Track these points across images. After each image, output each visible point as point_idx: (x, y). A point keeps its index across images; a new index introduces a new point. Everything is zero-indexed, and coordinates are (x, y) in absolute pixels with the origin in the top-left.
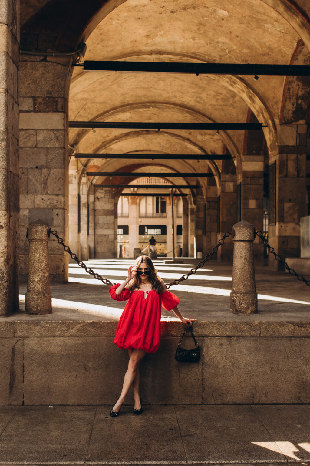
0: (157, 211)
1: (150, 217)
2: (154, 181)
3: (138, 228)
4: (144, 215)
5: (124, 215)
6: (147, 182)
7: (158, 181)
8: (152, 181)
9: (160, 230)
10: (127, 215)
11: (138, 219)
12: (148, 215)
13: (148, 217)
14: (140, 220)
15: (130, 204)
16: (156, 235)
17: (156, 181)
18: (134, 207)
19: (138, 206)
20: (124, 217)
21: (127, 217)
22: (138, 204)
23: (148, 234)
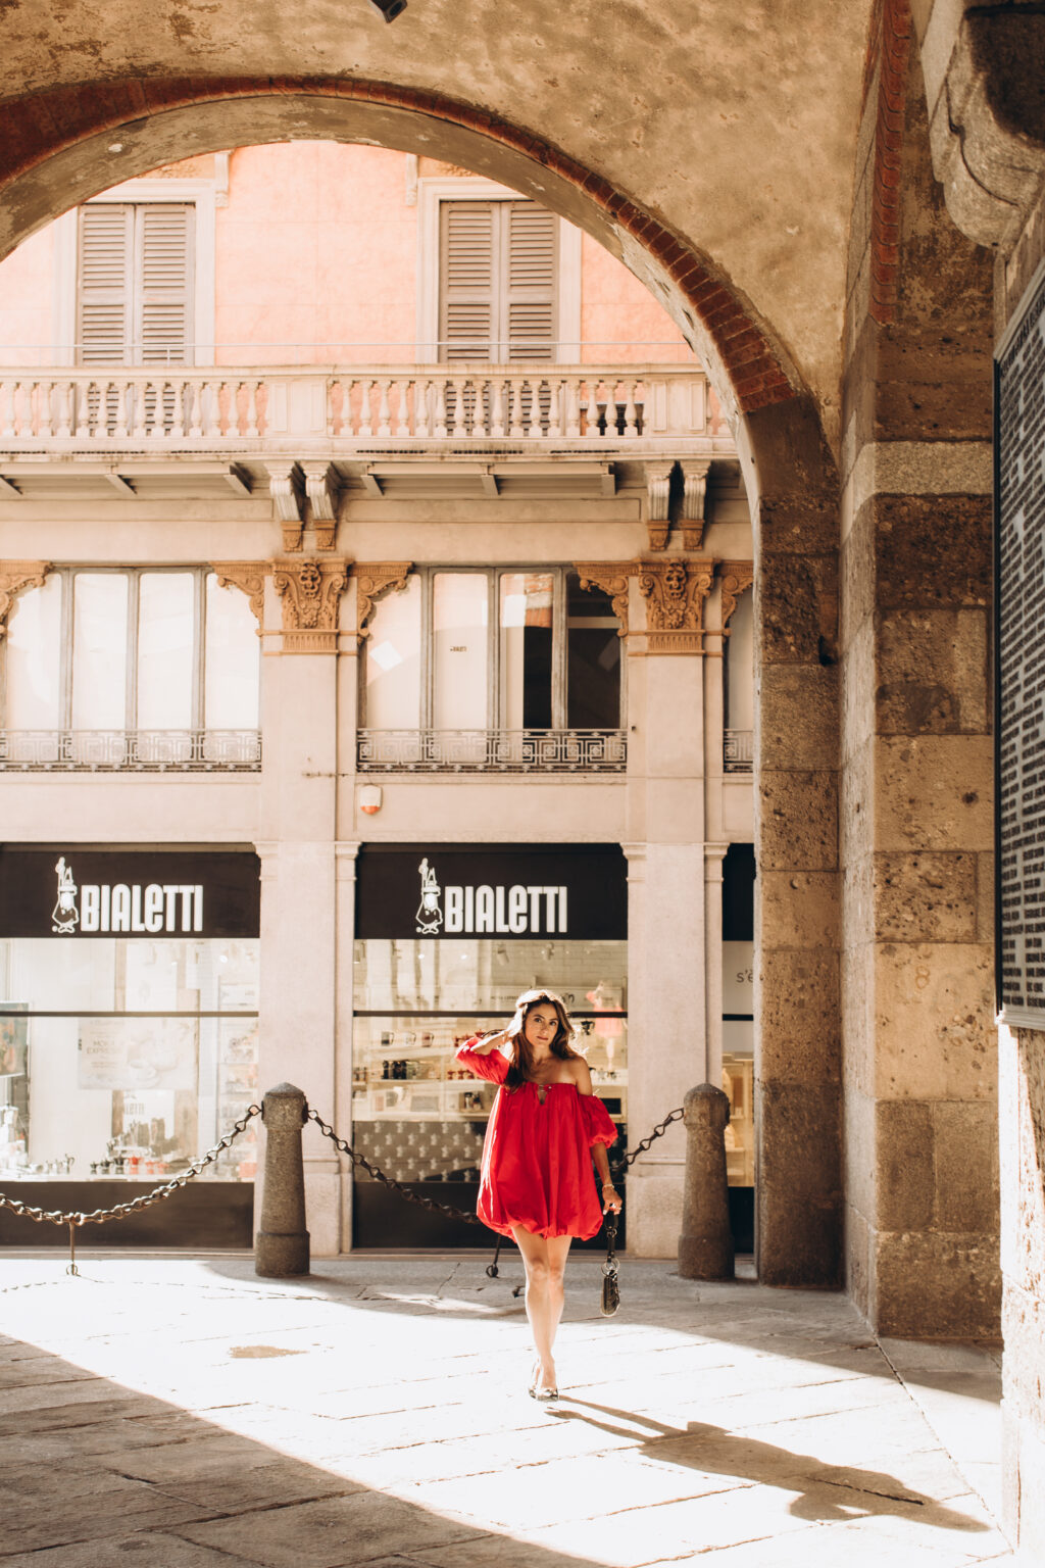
0: (537, 715)
1: (468, 769)
2: (497, 413)
3: (348, 870)
4: (407, 749)
5: (217, 751)
6: (449, 424)
7: (535, 413)
8: (478, 414)
9: (557, 894)
10: (246, 756)
11: (346, 784)
12: (445, 751)
13: (445, 768)
14: (368, 797)
15: (276, 643)
16: (527, 935)
17: (517, 414)
18: (314, 669)
19: (350, 664)
20: (219, 768)
21: (240, 768)
22: (350, 644)
23: (443, 935)
